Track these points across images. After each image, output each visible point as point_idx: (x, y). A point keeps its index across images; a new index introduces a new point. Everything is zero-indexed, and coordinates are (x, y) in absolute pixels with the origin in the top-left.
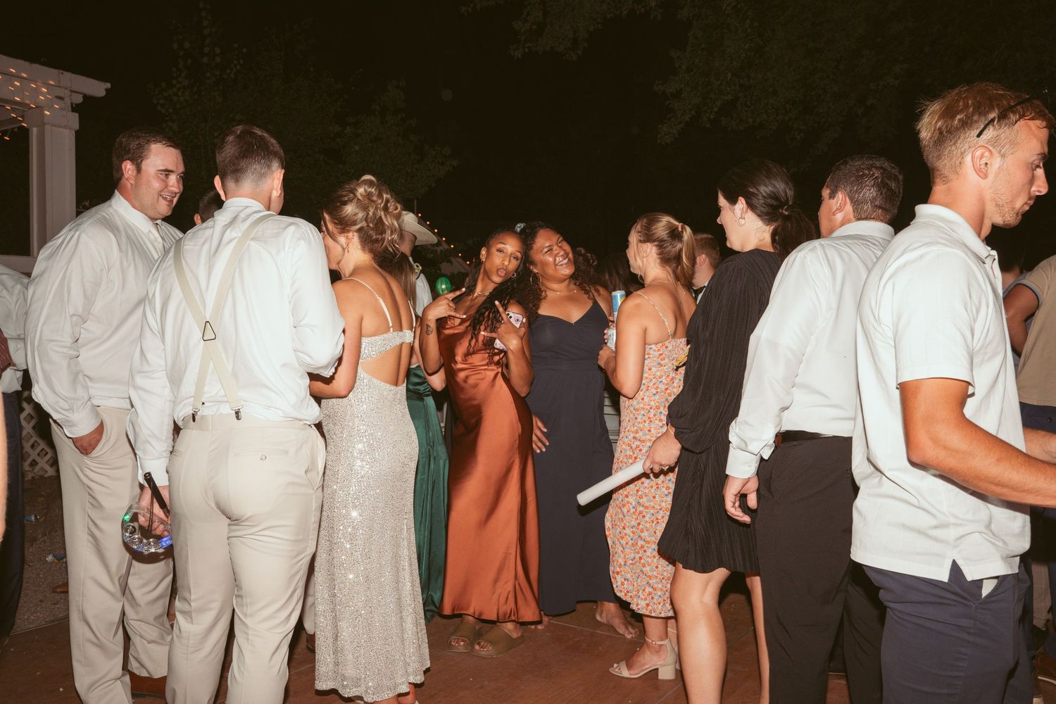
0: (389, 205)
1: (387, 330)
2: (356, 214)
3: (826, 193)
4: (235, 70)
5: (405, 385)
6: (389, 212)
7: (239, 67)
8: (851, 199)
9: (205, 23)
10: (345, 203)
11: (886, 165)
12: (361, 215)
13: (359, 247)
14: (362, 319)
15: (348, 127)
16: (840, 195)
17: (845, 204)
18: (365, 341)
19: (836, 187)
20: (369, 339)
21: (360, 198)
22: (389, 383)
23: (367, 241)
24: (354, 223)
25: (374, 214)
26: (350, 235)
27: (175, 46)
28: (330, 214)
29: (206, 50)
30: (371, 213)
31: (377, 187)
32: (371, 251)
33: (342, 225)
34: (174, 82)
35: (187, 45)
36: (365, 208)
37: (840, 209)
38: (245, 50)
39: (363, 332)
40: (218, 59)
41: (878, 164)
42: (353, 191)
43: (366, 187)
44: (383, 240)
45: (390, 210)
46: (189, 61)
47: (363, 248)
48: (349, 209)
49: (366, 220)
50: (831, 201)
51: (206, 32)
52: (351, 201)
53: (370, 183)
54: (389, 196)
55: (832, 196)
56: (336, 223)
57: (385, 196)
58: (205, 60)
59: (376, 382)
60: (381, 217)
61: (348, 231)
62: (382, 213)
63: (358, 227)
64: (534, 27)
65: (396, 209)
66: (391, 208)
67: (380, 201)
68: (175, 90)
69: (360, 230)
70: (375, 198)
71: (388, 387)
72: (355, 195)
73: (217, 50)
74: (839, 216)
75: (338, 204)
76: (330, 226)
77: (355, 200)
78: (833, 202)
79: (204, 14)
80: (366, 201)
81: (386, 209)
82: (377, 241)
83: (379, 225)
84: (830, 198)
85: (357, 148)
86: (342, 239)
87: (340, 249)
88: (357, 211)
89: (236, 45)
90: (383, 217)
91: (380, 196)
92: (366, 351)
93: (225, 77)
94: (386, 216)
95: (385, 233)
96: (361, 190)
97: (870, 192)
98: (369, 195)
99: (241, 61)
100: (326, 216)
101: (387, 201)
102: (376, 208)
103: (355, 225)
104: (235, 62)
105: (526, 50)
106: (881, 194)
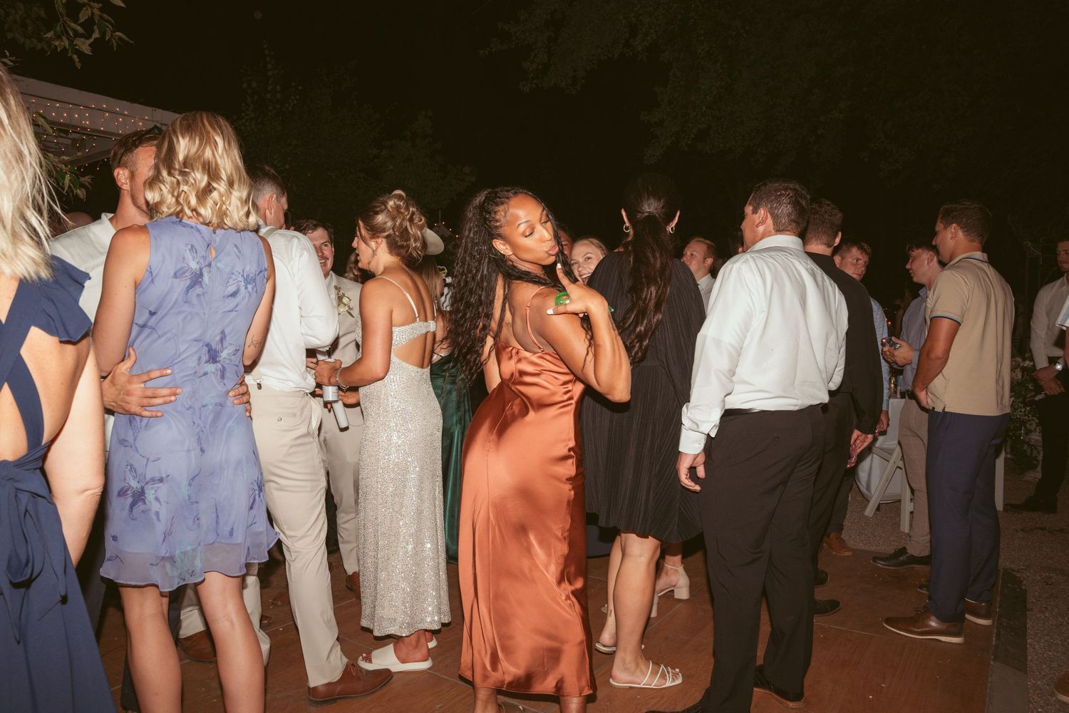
0: (414, 217)
1: (414, 320)
2: (385, 223)
3: (748, 209)
4: (292, 104)
5: (429, 367)
6: (413, 223)
7: (295, 102)
8: (772, 215)
9: (269, 66)
10: (377, 213)
11: (797, 187)
12: (389, 224)
13: (387, 250)
14: (392, 312)
15: (384, 150)
16: (762, 211)
17: (767, 218)
18: (396, 330)
19: (759, 204)
20: (400, 328)
21: (390, 210)
22: (415, 365)
23: (394, 247)
24: (384, 230)
25: (401, 224)
26: (379, 240)
27: (245, 85)
28: (364, 221)
29: (270, 88)
30: (397, 224)
31: (406, 200)
32: (398, 255)
33: (373, 231)
34: (243, 114)
35: (254, 84)
36: (394, 219)
37: (763, 222)
38: (300, 88)
39: (394, 322)
40: (279, 96)
41: (791, 186)
42: (385, 203)
43: (396, 201)
44: (408, 246)
45: (415, 222)
46: (256, 97)
47: (391, 253)
48: (380, 218)
49: (393, 229)
50: (754, 215)
51: (270, 73)
52: (382, 211)
53: (400, 197)
54: (414, 209)
55: (755, 211)
56: (367, 230)
57: (411, 209)
58: (268, 96)
59: (404, 364)
60: (406, 227)
61: (378, 237)
62: (408, 224)
63: (386, 234)
64: (540, 67)
65: (421, 220)
66: (416, 220)
67: (406, 213)
68: (244, 121)
69: (387, 237)
70: (402, 210)
71: (415, 369)
72: (386, 207)
73: (278, 88)
74: (761, 229)
75: (371, 214)
76: (363, 232)
77: (386, 212)
78: (756, 216)
79: (268, 59)
80: (395, 213)
81: (411, 220)
82: (402, 247)
83: (404, 233)
84: (753, 213)
85: (391, 167)
86: (373, 244)
87: (371, 251)
88: (387, 220)
89: (293, 84)
90: (409, 227)
91: (407, 209)
92: (398, 339)
93: (284, 109)
94: (411, 226)
95: (410, 240)
96: (391, 203)
97: (785, 209)
98: (398, 207)
99: (298, 97)
100: (360, 222)
101: (413, 213)
102: (403, 220)
103: (384, 232)
104: (293, 98)
105: (534, 86)
106: (796, 210)
